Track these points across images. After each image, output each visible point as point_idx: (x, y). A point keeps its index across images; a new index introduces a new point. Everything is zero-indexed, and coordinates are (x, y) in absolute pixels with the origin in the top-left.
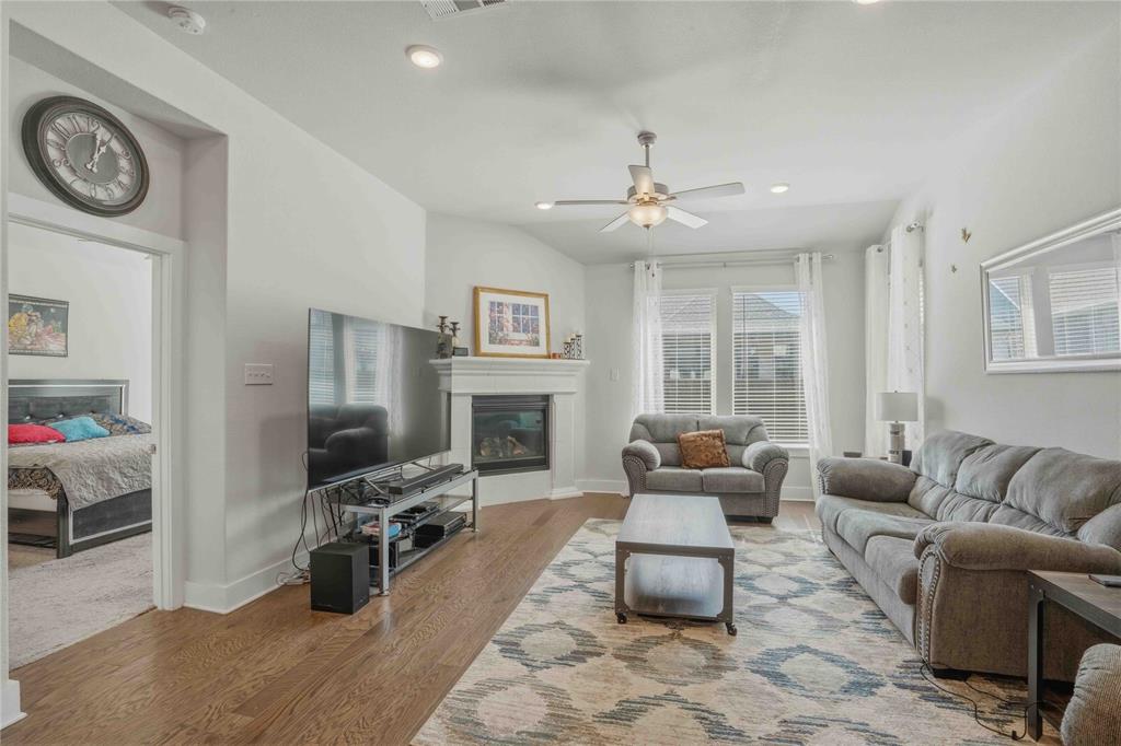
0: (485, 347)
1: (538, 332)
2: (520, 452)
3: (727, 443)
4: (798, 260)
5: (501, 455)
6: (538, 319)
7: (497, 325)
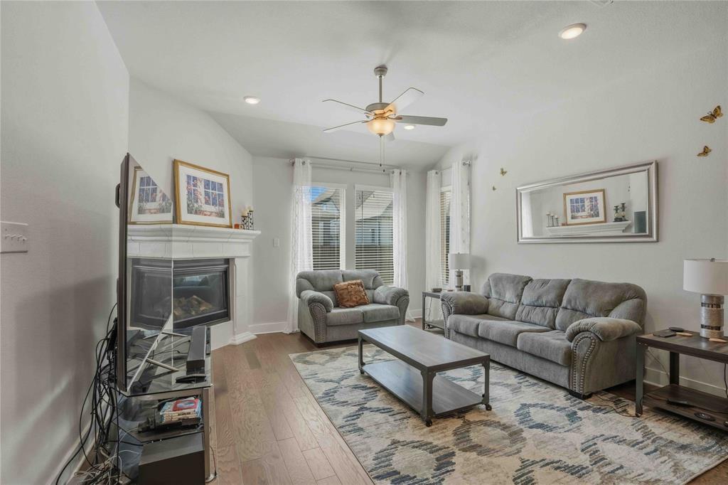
0: (185, 216)
1: (223, 206)
2: (206, 309)
3: (367, 289)
4: (393, 173)
5: (193, 313)
6: (222, 195)
7: (192, 196)
